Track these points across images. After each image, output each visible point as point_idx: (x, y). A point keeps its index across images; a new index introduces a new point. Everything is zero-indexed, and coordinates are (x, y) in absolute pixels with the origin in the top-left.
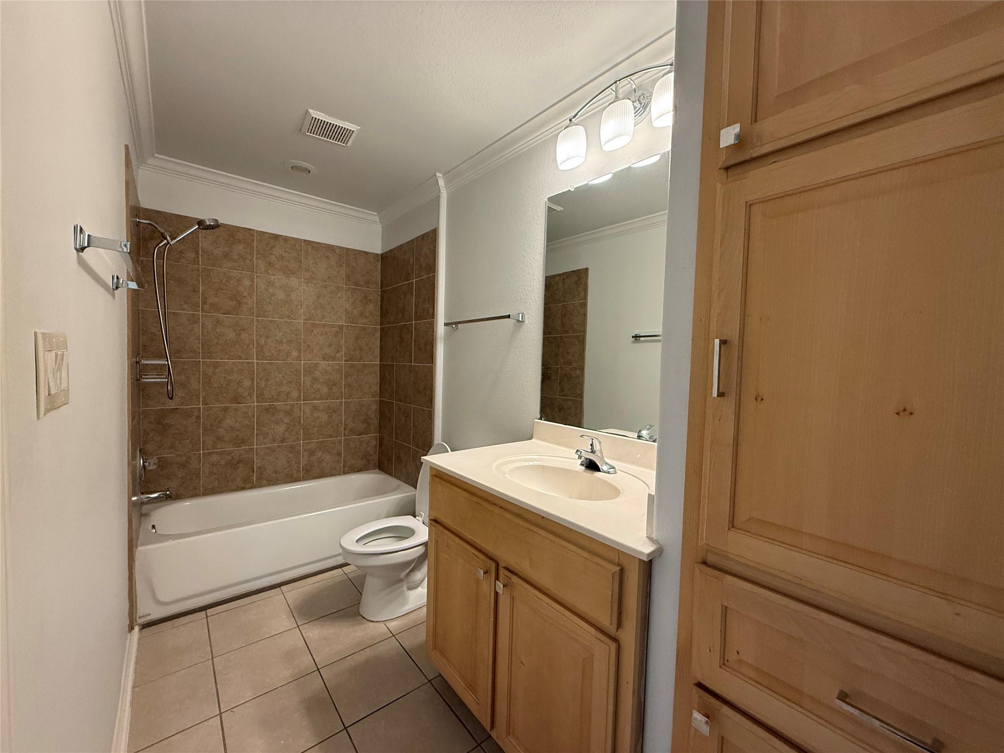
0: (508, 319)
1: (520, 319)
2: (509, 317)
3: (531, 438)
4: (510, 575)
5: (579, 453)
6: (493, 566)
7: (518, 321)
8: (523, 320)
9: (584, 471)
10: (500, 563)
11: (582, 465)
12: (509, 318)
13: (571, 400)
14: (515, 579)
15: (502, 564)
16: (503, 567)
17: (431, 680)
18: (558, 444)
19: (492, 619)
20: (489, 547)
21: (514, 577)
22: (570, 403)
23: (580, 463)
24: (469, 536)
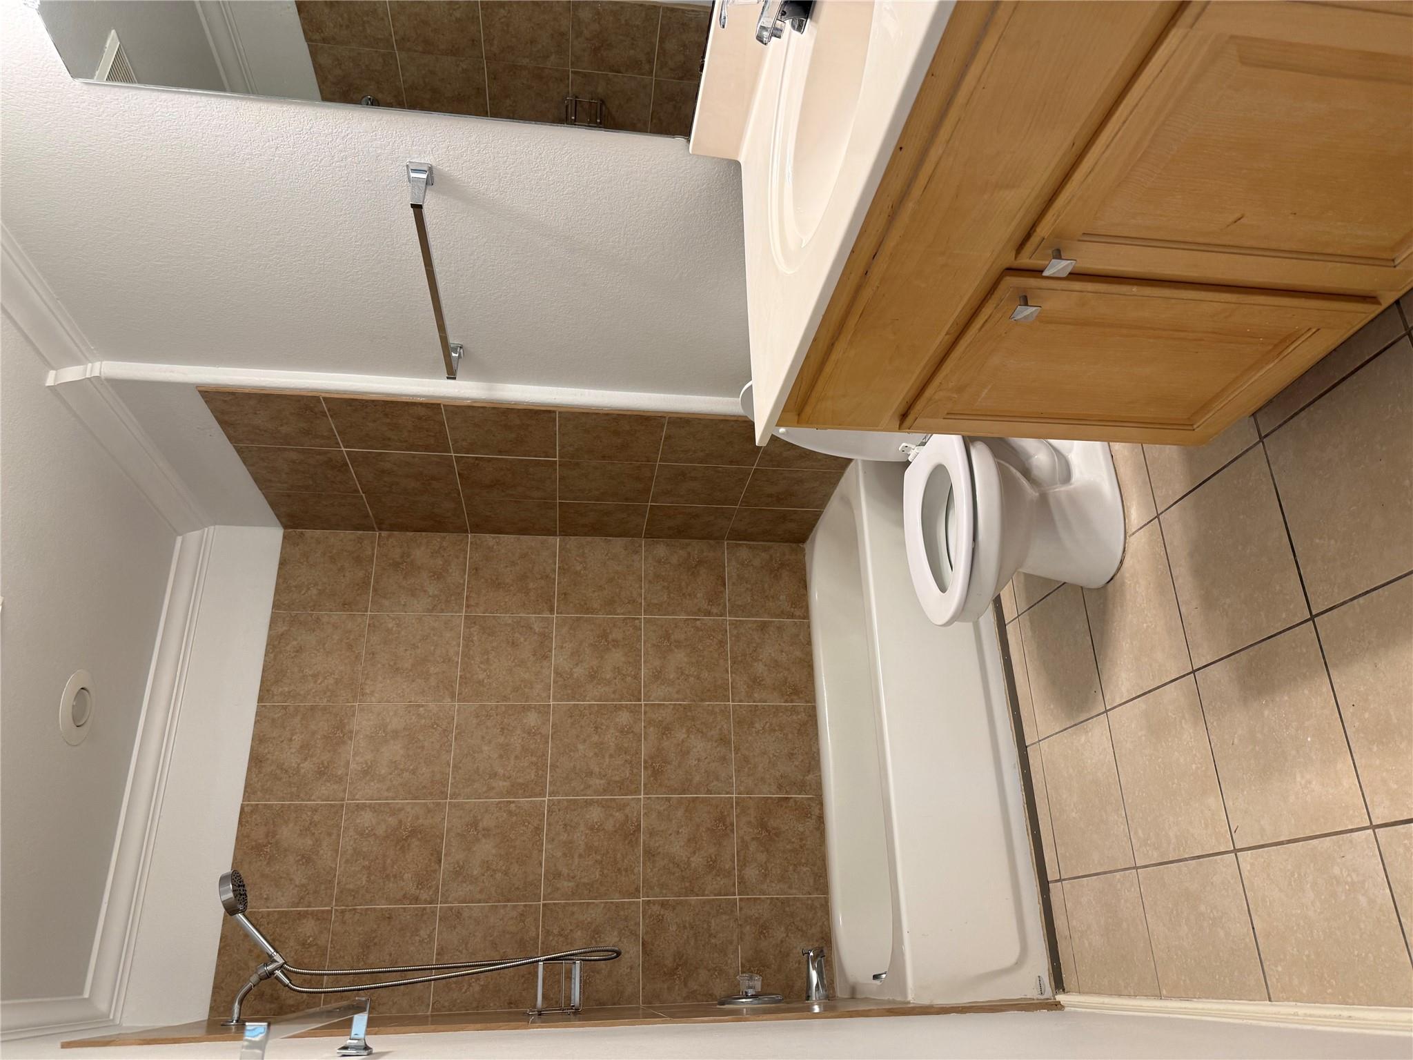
0: (425, 211)
1: (424, 176)
2: (417, 208)
3: (738, 164)
4: (1035, 240)
5: (766, 34)
6: (1012, 281)
7: (429, 182)
8: (426, 169)
9: (816, 22)
10: (1007, 265)
11: (800, 28)
12: (420, 207)
13: (662, 40)
14: (1044, 230)
15: (1009, 259)
16: (1016, 258)
17: (1260, 435)
18: (753, 90)
19: (1135, 289)
20: (970, 288)
21: (1038, 230)
23: (795, 33)
24: (940, 339)
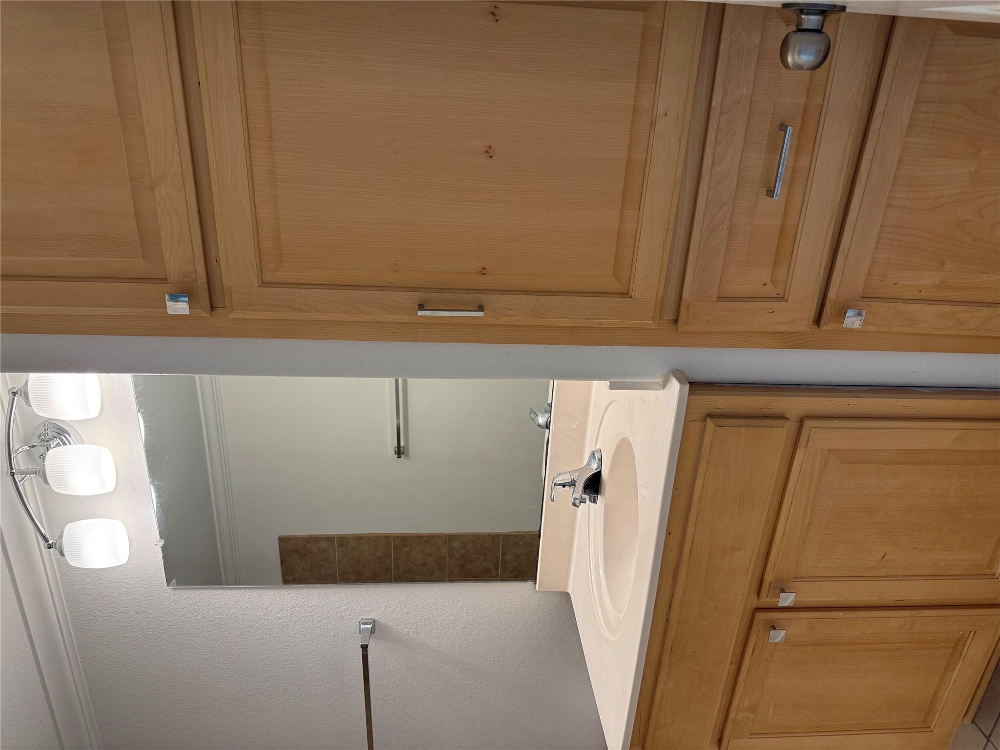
0: (369, 649)
1: (370, 626)
2: (365, 648)
3: (567, 595)
4: (766, 584)
5: (577, 501)
6: (761, 616)
7: (372, 631)
8: (371, 622)
9: (604, 495)
10: (754, 607)
11: (595, 501)
12: (367, 646)
14: (769, 577)
15: (754, 602)
16: (758, 599)
18: (571, 547)
20: (735, 623)
21: (766, 577)
22: (509, 557)
23: (592, 504)
24: (726, 669)
